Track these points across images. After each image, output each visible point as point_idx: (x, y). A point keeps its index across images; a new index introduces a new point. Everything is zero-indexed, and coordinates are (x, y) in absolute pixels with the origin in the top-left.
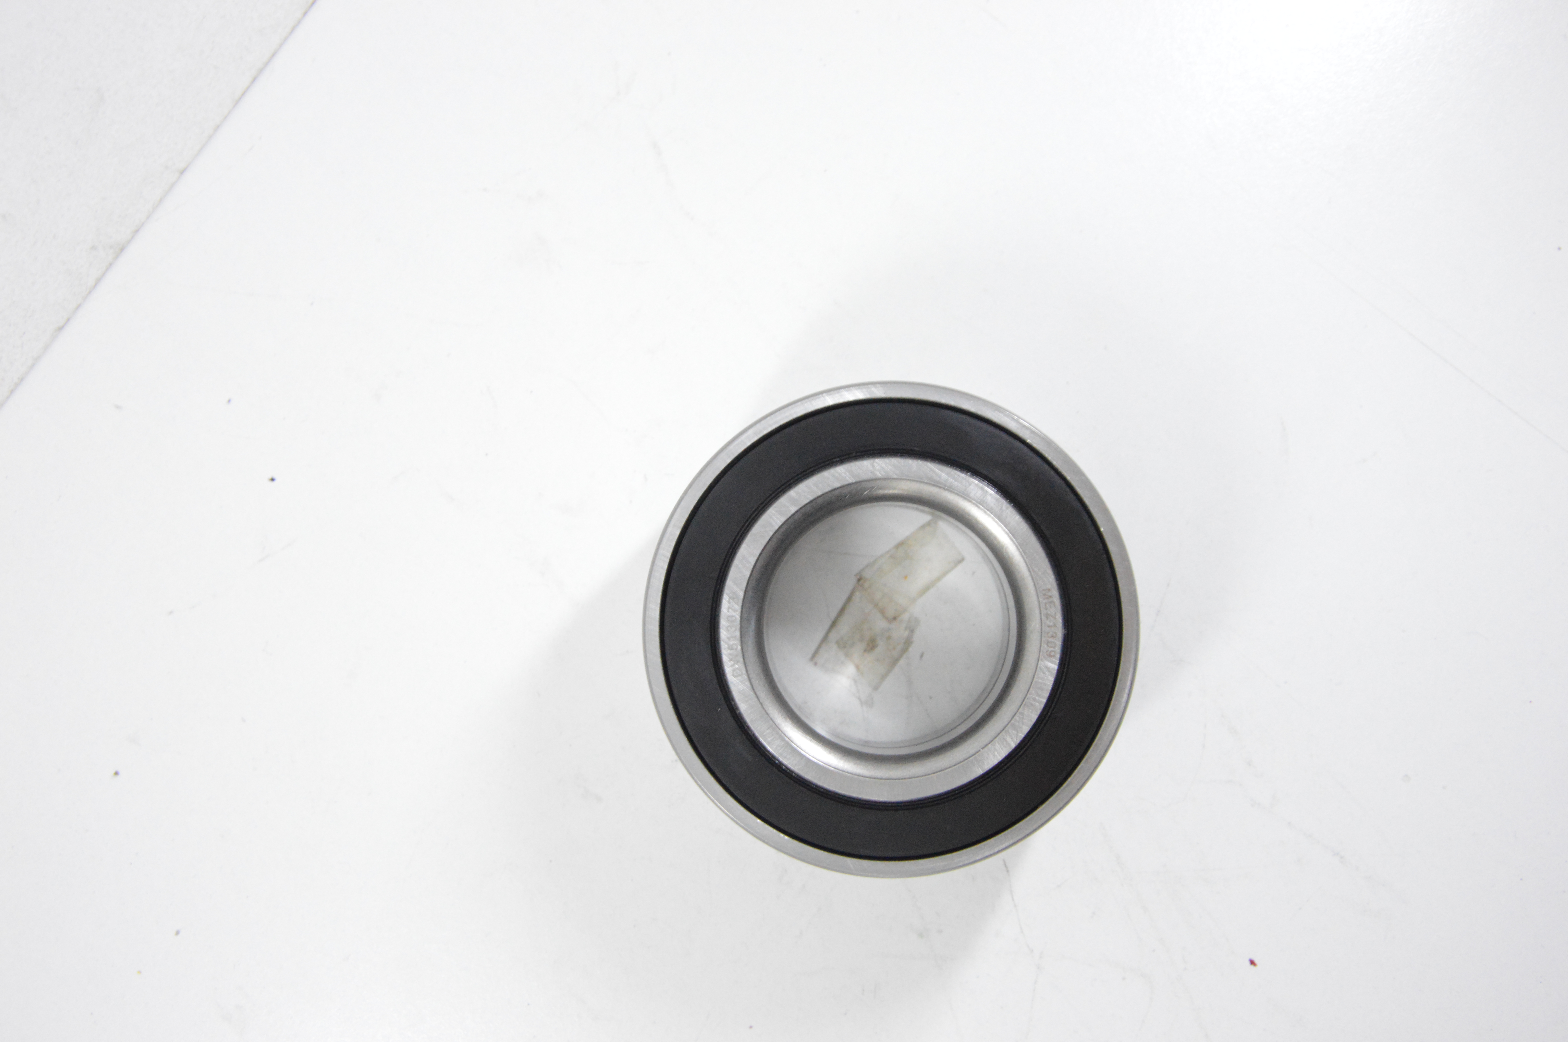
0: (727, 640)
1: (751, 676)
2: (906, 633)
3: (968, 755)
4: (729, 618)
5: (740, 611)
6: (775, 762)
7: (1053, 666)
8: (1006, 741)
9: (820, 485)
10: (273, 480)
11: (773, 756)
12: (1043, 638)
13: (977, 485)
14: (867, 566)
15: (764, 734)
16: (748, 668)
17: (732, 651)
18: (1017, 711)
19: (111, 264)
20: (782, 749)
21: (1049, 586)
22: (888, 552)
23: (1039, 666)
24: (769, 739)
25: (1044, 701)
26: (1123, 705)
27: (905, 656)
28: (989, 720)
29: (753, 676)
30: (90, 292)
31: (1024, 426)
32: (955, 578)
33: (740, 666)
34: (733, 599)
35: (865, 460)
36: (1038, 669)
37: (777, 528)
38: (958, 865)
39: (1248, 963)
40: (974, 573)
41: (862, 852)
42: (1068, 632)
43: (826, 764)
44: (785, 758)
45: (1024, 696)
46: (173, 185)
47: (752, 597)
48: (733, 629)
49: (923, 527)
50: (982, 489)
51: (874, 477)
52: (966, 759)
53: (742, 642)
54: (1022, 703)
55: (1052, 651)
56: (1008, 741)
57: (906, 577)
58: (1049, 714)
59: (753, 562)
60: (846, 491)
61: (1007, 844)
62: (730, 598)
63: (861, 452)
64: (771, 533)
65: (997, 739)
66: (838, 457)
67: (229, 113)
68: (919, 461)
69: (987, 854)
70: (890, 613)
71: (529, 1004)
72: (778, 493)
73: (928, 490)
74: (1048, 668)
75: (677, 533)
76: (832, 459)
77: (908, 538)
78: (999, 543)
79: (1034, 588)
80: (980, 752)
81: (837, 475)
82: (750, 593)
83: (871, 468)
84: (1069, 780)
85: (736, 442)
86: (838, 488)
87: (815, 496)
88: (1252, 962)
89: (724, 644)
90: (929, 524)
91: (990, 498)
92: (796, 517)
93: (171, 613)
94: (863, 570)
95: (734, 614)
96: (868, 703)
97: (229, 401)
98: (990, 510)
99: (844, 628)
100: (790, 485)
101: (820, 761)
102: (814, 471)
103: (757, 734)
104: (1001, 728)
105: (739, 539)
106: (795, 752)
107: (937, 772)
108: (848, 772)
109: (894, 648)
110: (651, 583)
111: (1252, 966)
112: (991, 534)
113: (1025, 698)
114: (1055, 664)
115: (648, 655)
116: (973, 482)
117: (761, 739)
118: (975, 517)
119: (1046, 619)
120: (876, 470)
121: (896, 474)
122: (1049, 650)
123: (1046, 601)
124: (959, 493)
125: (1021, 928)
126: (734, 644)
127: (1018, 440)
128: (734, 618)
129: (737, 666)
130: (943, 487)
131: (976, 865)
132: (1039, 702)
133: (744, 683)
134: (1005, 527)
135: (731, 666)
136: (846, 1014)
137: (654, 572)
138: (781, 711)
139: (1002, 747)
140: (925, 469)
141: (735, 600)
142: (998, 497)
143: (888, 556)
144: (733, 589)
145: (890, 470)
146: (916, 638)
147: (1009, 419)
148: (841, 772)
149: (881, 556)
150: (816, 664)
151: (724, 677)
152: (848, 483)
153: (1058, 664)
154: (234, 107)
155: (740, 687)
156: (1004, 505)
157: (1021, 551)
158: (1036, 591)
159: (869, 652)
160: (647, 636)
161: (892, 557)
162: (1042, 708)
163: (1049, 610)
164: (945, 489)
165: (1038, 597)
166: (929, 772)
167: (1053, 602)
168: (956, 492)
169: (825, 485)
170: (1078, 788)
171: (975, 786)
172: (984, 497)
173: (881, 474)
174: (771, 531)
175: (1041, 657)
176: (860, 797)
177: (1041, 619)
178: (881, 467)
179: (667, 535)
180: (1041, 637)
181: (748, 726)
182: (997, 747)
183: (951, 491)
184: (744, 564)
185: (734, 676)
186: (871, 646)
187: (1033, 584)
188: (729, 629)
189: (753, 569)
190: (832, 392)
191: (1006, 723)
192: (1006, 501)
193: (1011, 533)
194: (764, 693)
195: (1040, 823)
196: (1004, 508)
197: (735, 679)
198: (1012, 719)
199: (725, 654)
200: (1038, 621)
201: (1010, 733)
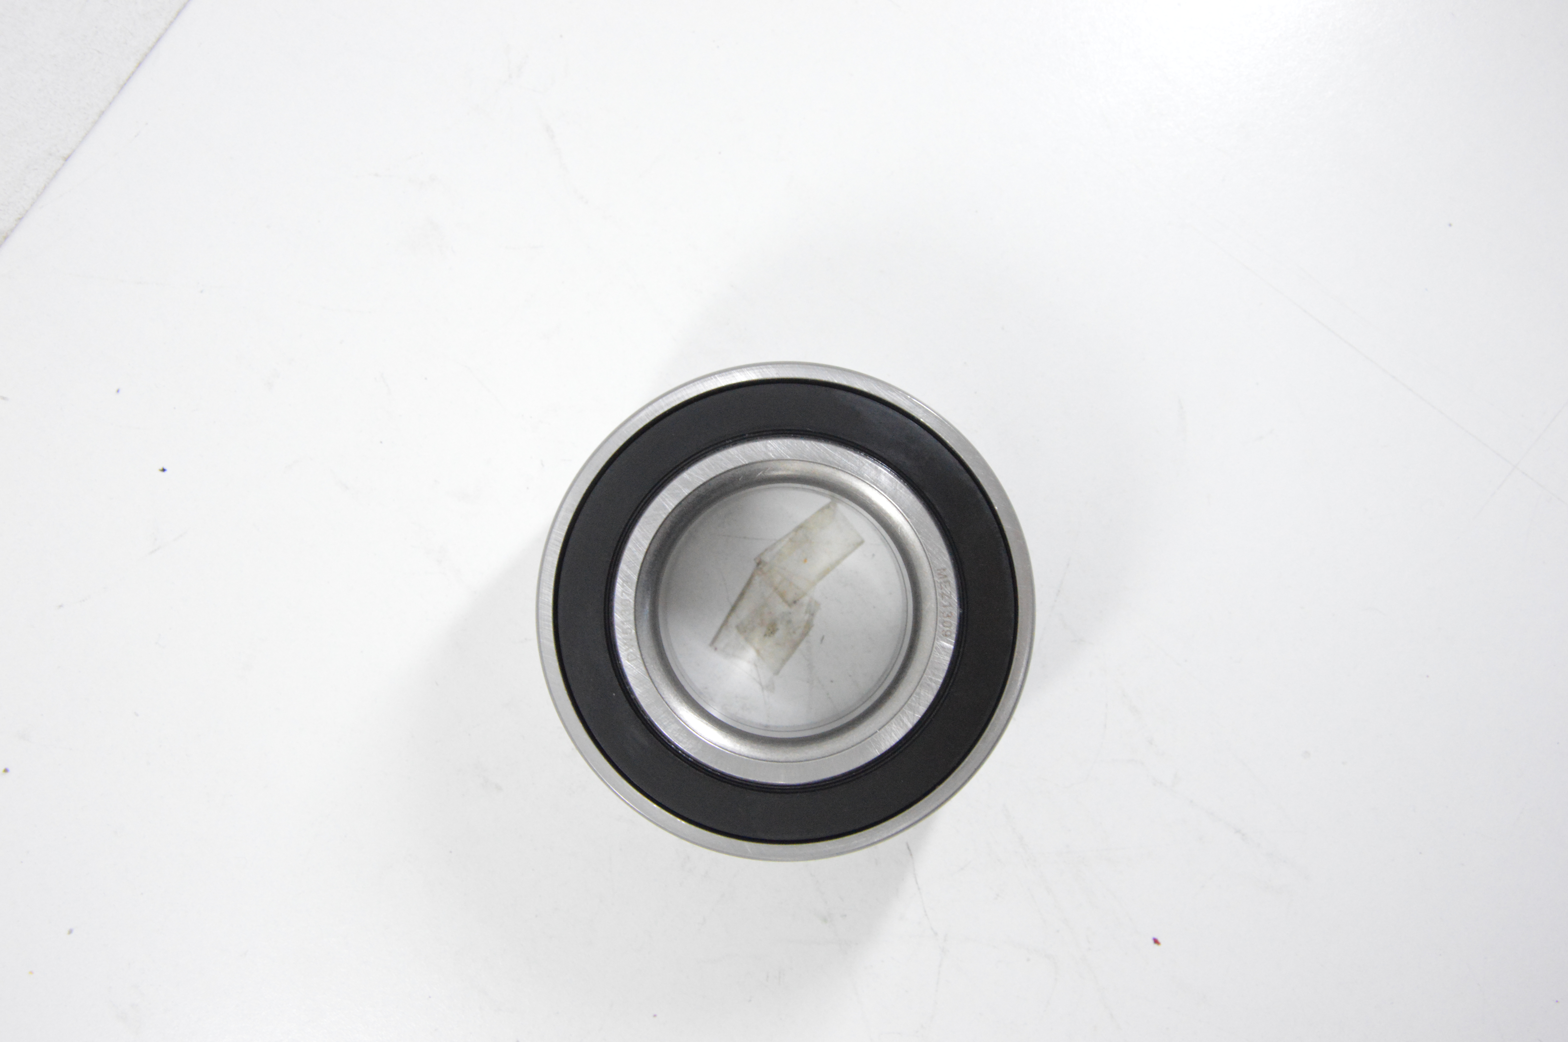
0: (622, 625)
1: (645, 660)
2: (806, 617)
3: (865, 737)
5: (633, 595)
6: (671, 747)
7: (949, 645)
8: (903, 722)
9: (713, 467)
10: (164, 470)
12: (938, 618)
13: (870, 465)
14: (766, 550)
16: (642, 651)
17: (626, 635)
18: (914, 691)
21: (944, 566)
22: (787, 535)
23: (935, 645)
25: (941, 681)
26: (1019, 684)
27: (805, 640)
28: (886, 702)
29: (647, 660)
32: (854, 561)
33: (635, 650)
34: (627, 582)
35: (758, 441)
36: (934, 649)
37: (670, 510)
39: (1152, 942)
40: (873, 555)
41: (760, 836)
42: (964, 611)
43: (723, 748)
45: (920, 677)
46: (57, 172)
49: (822, 510)
50: (876, 468)
51: (767, 459)
52: (864, 740)
53: (636, 626)
54: (919, 683)
55: (947, 631)
56: (905, 722)
57: (805, 561)
58: (946, 693)
59: (646, 546)
60: (739, 472)
62: (624, 581)
63: (754, 433)
64: (664, 516)
65: (894, 720)
67: (114, 98)
69: (885, 835)
70: (790, 597)
73: (821, 471)
74: (943, 647)
75: (570, 516)
76: (725, 441)
77: (807, 521)
78: (894, 522)
79: (929, 568)
80: (877, 734)
81: (730, 456)
82: (643, 576)
83: (764, 449)
84: (967, 760)
85: (629, 424)
86: (732, 470)
87: (708, 478)
88: (1156, 941)
89: (618, 629)
90: (828, 507)
91: (884, 478)
92: (690, 500)
93: (61, 606)
94: (762, 554)
95: (628, 598)
96: (769, 687)
97: (118, 391)
98: (883, 490)
99: (744, 612)
100: (682, 467)
101: (716, 745)
102: (706, 453)
103: (653, 719)
104: (898, 708)
105: (632, 523)
106: (691, 735)
107: (834, 754)
108: (744, 756)
109: (794, 632)
110: (544, 568)
111: (1156, 945)
112: (886, 514)
114: (951, 644)
115: (541, 640)
116: (867, 462)
117: (656, 724)
118: (869, 497)
119: (941, 599)
120: (769, 451)
121: (790, 455)
122: (945, 630)
123: (941, 580)
124: (853, 474)
125: (925, 911)
126: (629, 628)
127: (911, 419)
128: (628, 602)
129: (631, 650)
130: (837, 467)
131: (880, 845)
132: (936, 682)
133: (639, 668)
134: (899, 507)
135: (626, 650)
136: (750, 1001)
137: (546, 557)
138: (676, 695)
139: (899, 728)
140: (819, 450)
141: (629, 584)
142: (892, 477)
143: (787, 539)
144: (626, 572)
145: (783, 450)
146: (816, 621)
147: (902, 399)
148: (737, 755)
149: (780, 540)
150: (716, 649)
151: (619, 661)
152: (740, 464)
153: (953, 643)
154: (119, 92)
155: (635, 671)
156: (898, 485)
157: (915, 530)
158: (931, 569)
159: (769, 636)
160: (540, 621)
161: (791, 540)
162: (939, 688)
163: (944, 590)
164: (839, 470)
165: (933, 577)
166: (827, 754)
167: (948, 582)
168: (849, 472)
169: (718, 466)
170: (976, 767)
171: (872, 767)
172: (877, 477)
173: (774, 455)
174: (665, 513)
175: (937, 637)
176: (757, 780)
177: (937, 599)
178: (774, 448)
179: (559, 519)
180: (937, 616)
181: (644, 711)
182: (894, 728)
183: (845, 472)
184: (637, 547)
185: (628, 660)
186: (772, 630)
187: (928, 563)
188: (623, 613)
189: (647, 553)
190: (724, 374)
191: (902, 704)
192: (900, 481)
193: (905, 513)
194: (659, 677)
195: (938, 803)
196: (898, 488)
197: (629, 663)
198: (908, 699)
199: (620, 639)
200: (934, 601)
201: (907, 713)
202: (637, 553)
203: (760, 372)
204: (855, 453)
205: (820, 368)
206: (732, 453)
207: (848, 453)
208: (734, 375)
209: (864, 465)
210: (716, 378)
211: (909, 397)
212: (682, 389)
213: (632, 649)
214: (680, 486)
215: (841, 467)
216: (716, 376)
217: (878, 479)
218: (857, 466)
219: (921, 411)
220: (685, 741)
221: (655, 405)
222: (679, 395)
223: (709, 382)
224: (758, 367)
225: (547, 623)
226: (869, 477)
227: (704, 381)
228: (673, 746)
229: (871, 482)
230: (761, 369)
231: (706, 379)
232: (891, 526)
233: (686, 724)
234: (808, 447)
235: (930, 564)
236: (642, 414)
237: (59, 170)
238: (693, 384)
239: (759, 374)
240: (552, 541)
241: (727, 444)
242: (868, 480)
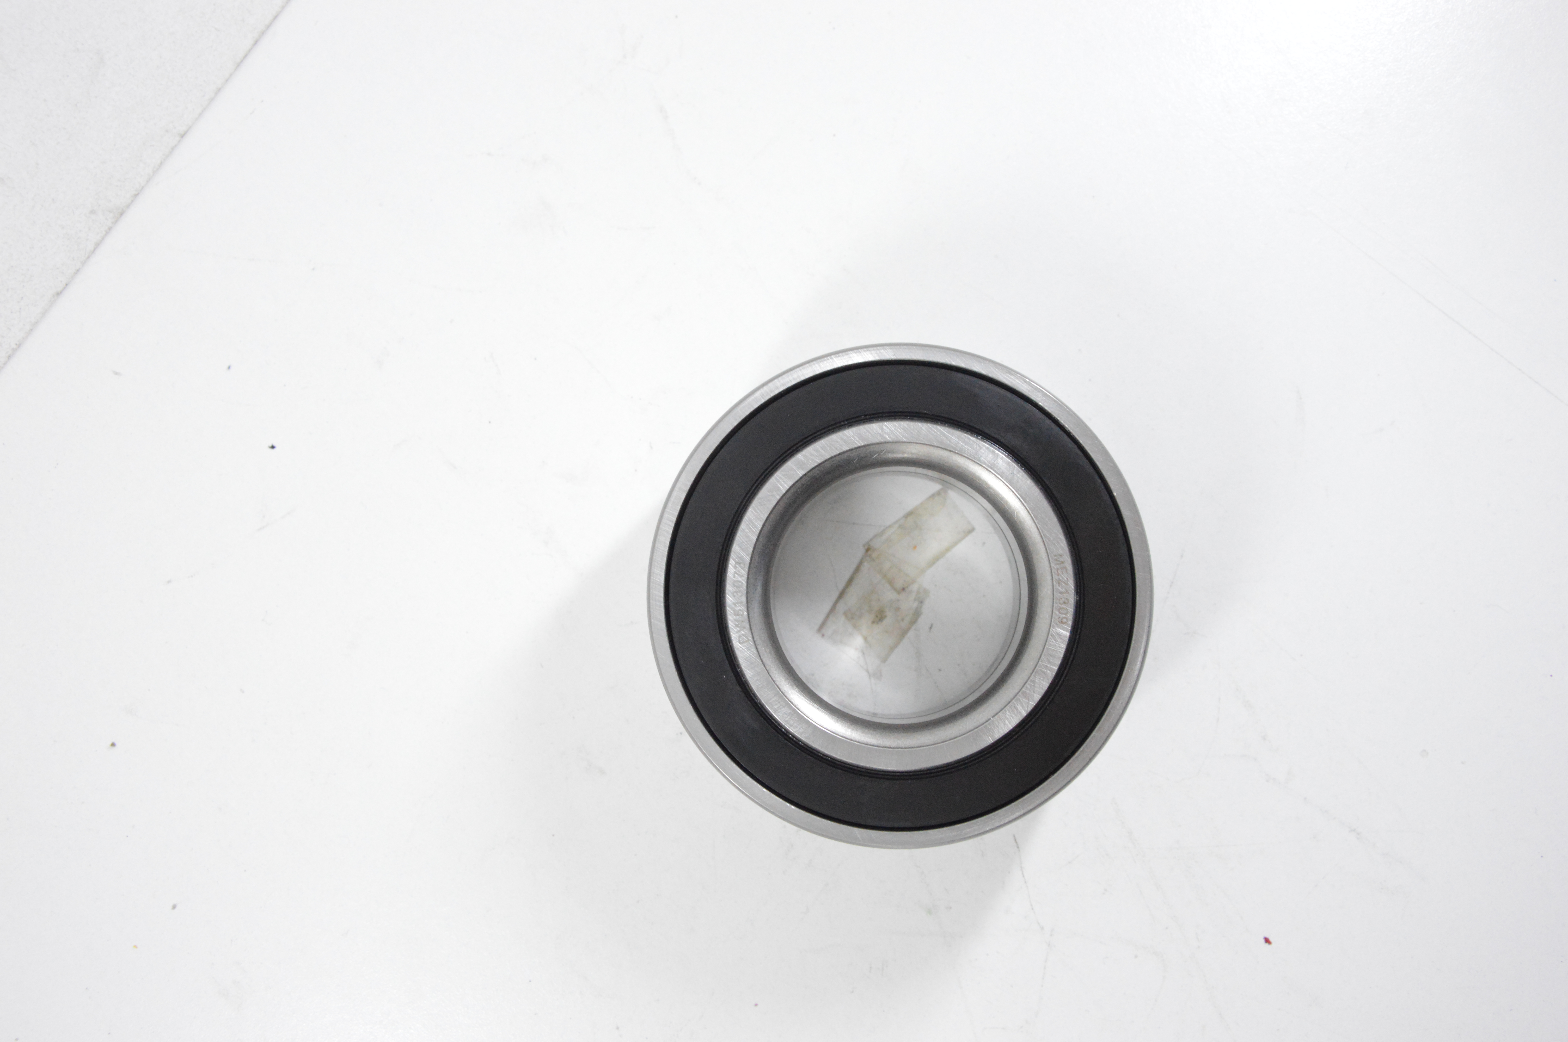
0: (733, 606)
1: (757, 643)
2: (915, 605)
3: (978, 723)
4: (735, 584)
5: (746, 576)
6: (781, 730)
7: (1065, 633)
8: (1017, 710)
9: (828, 449)
10: (273, 447)
11: (779, 724)
12: (1054, 605)
13: (988, 448)
14: (875, 536)
15: (770, 701)
16: (754, 634)
17: (738, 617)
18: (1028, 679)
19: (110, 229)
20: (789, 717)
21: (1061, 552)
22: (897, 521)
23: (1050, 632)
24: (776, 707)
25: (1056, 668)
26: (1136, 673)
27: (913, 628)
28: (999, 689)
29: (759, 642)
30: (89, 257)
31: (1036, 389)
32: (964, 548)
34: (739, 563)
35: (874, 423)
36: (1050, 636)
37: (784, 491)
38: (968, 836)
39: (1263, 941)
40: (984, 543)
41: (870, 822)
42: (1080, 598)
43: (834, 733)
44: (791, 726)
45: (1035, 664)
47: (758, 563)
48: (740, 594)
49: (933, 496)
50: (993, 452)
51: (883, 441)
52: (977, 728)
53: (748, 608)
54: (1033, 671)
55: (1064, 618)
56: (1019, 709)
57: (915, 547)
58: (1061, 682)
59: (760, 527)
60: (855, 454)
61: (1018, 814)
62: (736, 563)
63: (869, 415)
64: (778, 497)
65: (1008, 707)
66: (847, 420)
67: (231, 75)
68: (929, 424)
69: (997, 824)
70: (899, 584)
71: (530, 981)
72: (786, 456)
73: (938, 455)
74: (1059, 635)
75: (683, 496)
76: (840, 422)
77: (918, 508)
78: (1010, 508)
79: (1046, 554)
80: (990, 721)
81: (845, 438)
82: (757, 558)
83: (880, 431)
84: (1081, 749)
86: (847, 451)
87: (823, 460)
88: (1267, 941)
89: (730, 610)
90: (938, 493)
91: (1001, 462)
92: (803, 481)
93: (169, 582)
94: (871, 540)
95: (740, 579)
96: (876, 675)
97: (229, 368)
98: (1000, 474)
99: (852, 598)
100: (797, 448)
101: (827, 730)
102: (821, 434)
103: (763, 702)
104: (1012, 696)
105: (745, 505)
106: (802, 719)
107: (947, 741)
108: (855, 741)
109: (903, 620)
110: (656, 548)
111: (1267, 944)
112: (1002, 498)
113: (1036, 666)
114: (1067, 631)
115: (652, 620)
116: (984, 446)
117: (767, 707)
118: (985, 482)
119: (1057, 585)
120: (885, 433)
121: (905, 438)
122: (1061, 617)
123: (1058, 566)
124: (969, 457)
125: (1031, 905)
126: (740, 610)
127: (1029, 403)
128: (740, 584)
129: (743, 633)
130: (953, 450)
131: (986, 837)
132: (1051, 669)
133: (750, 650)
134: (1016, 492)
135: (737, 633)
136: (853, 992)
137: (658, 537)
138: (788, 679)
139: (1013, 715)
140: (935, 432)
141: (742, 565)
142: (1010, 461)
143: (897, 526)
144: (739, 553)
145: (900, 433)
146: (926, 609)
147: (1021, 382)
148: (849, 740)
149: (890, 526)
150: (823, 635)
151: (730, 643)
152: (856, 446)
153: (1070, 631)
154: (235, 70)
155: (746, 653)
156: (1015, 469)
157: (1032, 515)
158: (1048, 556)
159: (878, 623)
160: (651, 601)
161: (901, 527)
162: (1053, 676)
163: (1061, 576)
164: (955, 453)
165: (1050, 563)
166: (939, 741)
167: (1065, 568)
168: (966, 455)
169: (833, 448)
170: (1091, 757)
171: (985, 755)
172: (995, 461)
173: (890, 438)
174: (778, 494)
175: (1053, 623)
176: (868, 766)
177: (1053, 585)
178: (890, 430)
179: (672, 499)
180: (1053, 603)
181: (755, 695)
182: (1009, 715)
183: (961, 455)
184: (751, 528)
185: (740, 643)
186: (880, 617)
187: (1045, 549)
188: (735, 594)
189: (760, 534)
190: (840, 354)
191: (1017, 691)
192: (1018, 466)
193: (1022, 498)
194: (771, 660)
195: (1052, 792)
196: (1015, 472)
197: (741, 646)
198: (1023, 687)
199: (730, 620)
200: (1050, 587)
201: (1022, 701)
202: (750, 534)
203: (876, 353)
204: (972, 436)
205: (937, 349)
206: (848, 435)
207: (965, 436)
208: (851, 355)
209: (981, 448)
210: (832, 358)
211: (1028, 380)
212: (798, 369)
213: (744, 631)
214: (794, 467)
215: (958, 450)
216: (832, 356)
217: (995, 463)
218: (974, 449)
219: (1040, 395)
220: (795, 724)
221: (770, 385)
222: (795, 376)
223: (825, 362)
224: (875, 348)
225: (658, 603)
226: (986, 461)
227: (820, 362)
228: (783, 730)
229: (988, 466)
230: (878, 350)
231: (823, 360)
232: (1008, 511)
233: (797, 708)
234: (925, 430)
235: (1046, 549)
236: (757, 394)
237: (176, 146)
238: (810, 364)
239: (876, 355)
240: (664, 521)
241: (843, 425)
242: (985, 464)
